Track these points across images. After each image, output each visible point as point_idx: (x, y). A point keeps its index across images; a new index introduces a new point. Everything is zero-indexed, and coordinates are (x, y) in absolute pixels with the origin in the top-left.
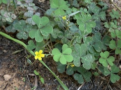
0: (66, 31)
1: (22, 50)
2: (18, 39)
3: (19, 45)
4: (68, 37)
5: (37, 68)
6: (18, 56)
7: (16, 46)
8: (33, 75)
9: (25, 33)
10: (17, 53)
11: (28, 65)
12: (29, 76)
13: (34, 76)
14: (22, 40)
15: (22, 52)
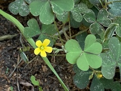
0: (101, 11)
1: (16, 35)
2: (11, 14)
3: (12, 25)
4: (103, 23)
5: (38, 73)
6: (6, 45)
7: (5, 26)
8: (28, 84)
9: (24, 4)
10: (6, 40)
11: (22, 65)
12: (21, 85)
13: (30, 88)
14: (17, 16)
15: (14, 38)
